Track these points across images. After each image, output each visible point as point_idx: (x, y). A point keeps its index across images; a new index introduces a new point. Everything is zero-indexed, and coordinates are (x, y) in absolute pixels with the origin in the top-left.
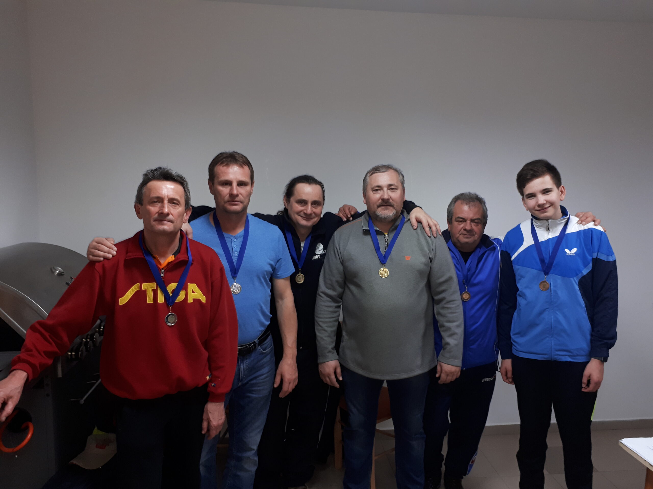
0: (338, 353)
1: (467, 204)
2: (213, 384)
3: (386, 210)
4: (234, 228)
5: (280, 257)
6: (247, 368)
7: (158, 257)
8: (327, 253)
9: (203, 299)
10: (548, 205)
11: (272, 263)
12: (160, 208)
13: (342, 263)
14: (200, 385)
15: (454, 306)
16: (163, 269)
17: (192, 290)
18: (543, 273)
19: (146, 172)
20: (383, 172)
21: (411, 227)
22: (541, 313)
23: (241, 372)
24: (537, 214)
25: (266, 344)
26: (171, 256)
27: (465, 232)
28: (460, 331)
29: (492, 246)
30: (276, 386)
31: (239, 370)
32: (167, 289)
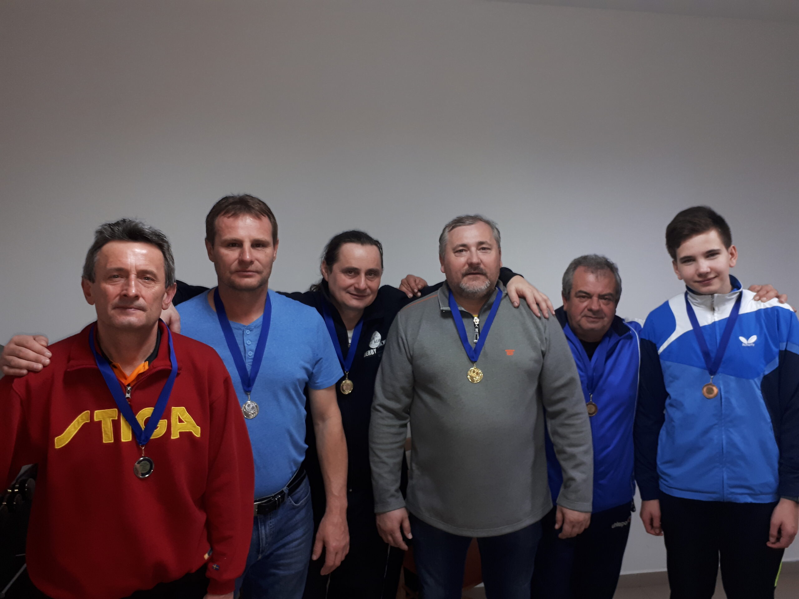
0: (405, 496)
1: (592, 272)
2: (215, 566)
3: (475, 281)
4: (247, 313)
5: (320, 356)
6: (272, 532)
7: (120, 365)
8: (386, 346)
9: (197, 432)
10: (712, 276)
11: (308, 366)
12: (122, 286)
13: (411, 360)
14: (194, 571)
15: (579, 421)
16: (129, 385)
17: (179, 419)
18: (707, 372)
19: (100, 228)
20: (470, 224)
21: (510, 305)
22: (706, 432)
23: (262, 539)
24: (696, 287)
25: (299, 491)
26: (144, 362)
27: (590, 314)
28: (589, 459)
29: (627, 334)
30: (315, 557)
31: (258, 537)
32: (136, 419)
